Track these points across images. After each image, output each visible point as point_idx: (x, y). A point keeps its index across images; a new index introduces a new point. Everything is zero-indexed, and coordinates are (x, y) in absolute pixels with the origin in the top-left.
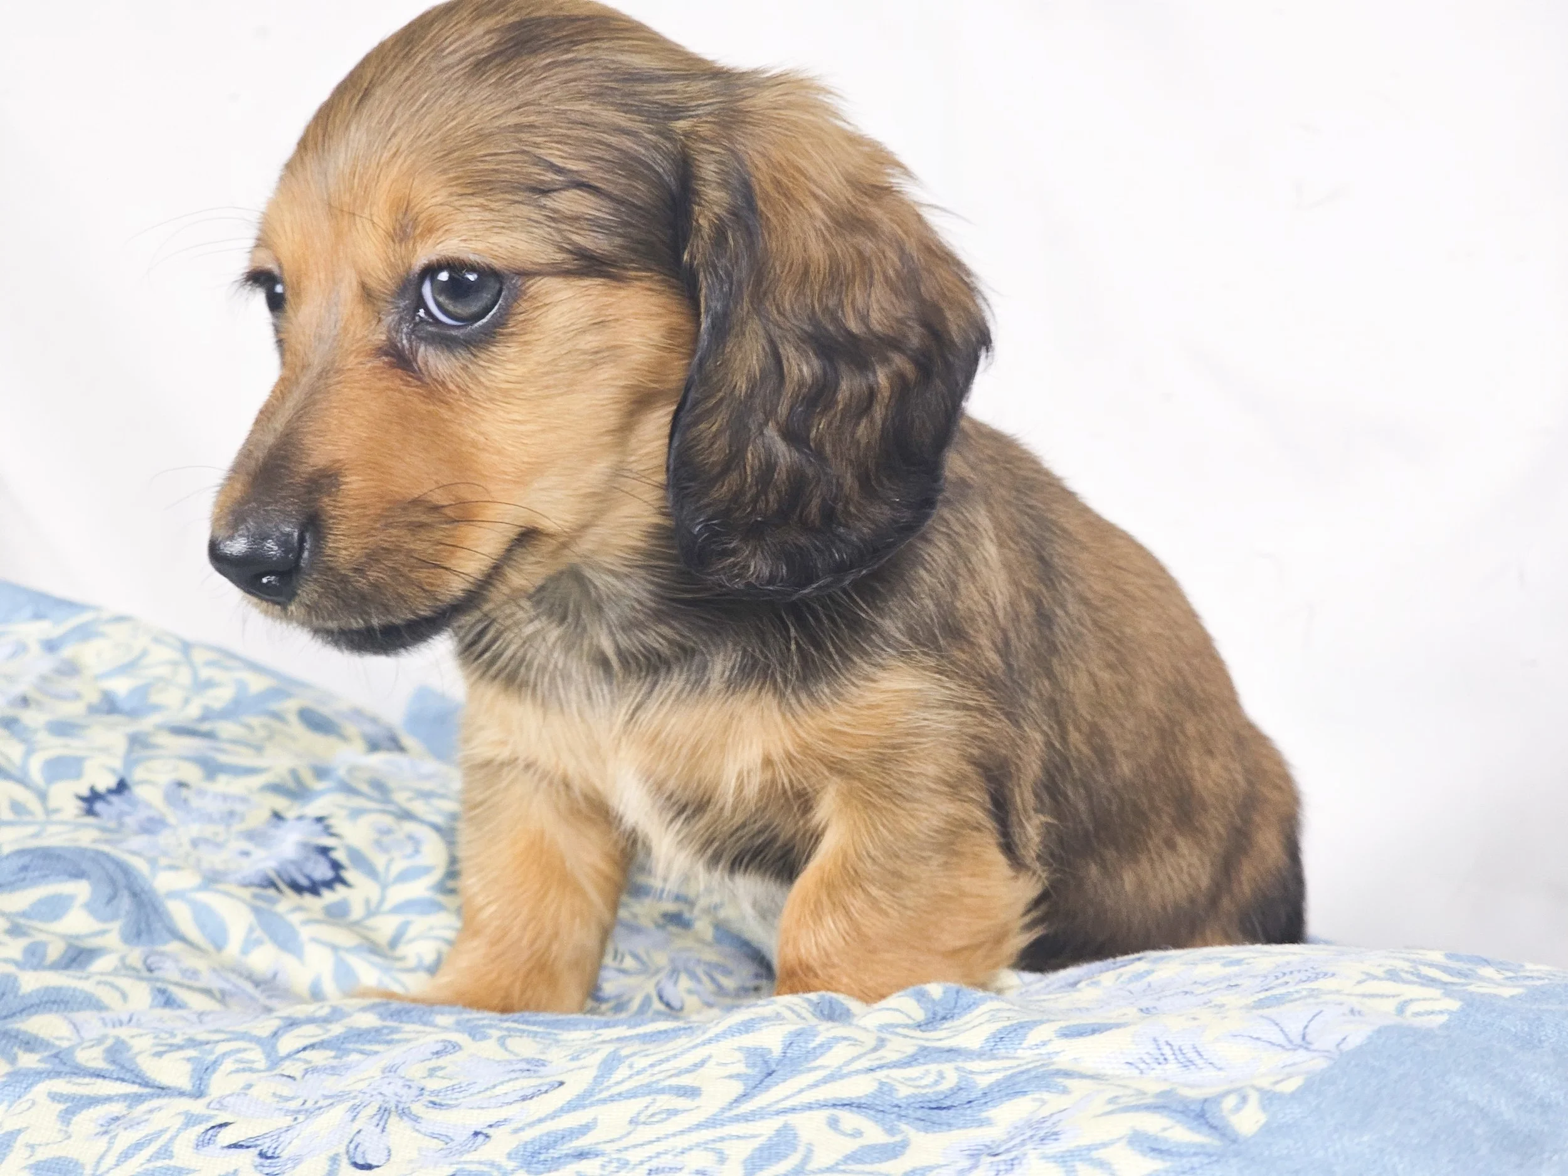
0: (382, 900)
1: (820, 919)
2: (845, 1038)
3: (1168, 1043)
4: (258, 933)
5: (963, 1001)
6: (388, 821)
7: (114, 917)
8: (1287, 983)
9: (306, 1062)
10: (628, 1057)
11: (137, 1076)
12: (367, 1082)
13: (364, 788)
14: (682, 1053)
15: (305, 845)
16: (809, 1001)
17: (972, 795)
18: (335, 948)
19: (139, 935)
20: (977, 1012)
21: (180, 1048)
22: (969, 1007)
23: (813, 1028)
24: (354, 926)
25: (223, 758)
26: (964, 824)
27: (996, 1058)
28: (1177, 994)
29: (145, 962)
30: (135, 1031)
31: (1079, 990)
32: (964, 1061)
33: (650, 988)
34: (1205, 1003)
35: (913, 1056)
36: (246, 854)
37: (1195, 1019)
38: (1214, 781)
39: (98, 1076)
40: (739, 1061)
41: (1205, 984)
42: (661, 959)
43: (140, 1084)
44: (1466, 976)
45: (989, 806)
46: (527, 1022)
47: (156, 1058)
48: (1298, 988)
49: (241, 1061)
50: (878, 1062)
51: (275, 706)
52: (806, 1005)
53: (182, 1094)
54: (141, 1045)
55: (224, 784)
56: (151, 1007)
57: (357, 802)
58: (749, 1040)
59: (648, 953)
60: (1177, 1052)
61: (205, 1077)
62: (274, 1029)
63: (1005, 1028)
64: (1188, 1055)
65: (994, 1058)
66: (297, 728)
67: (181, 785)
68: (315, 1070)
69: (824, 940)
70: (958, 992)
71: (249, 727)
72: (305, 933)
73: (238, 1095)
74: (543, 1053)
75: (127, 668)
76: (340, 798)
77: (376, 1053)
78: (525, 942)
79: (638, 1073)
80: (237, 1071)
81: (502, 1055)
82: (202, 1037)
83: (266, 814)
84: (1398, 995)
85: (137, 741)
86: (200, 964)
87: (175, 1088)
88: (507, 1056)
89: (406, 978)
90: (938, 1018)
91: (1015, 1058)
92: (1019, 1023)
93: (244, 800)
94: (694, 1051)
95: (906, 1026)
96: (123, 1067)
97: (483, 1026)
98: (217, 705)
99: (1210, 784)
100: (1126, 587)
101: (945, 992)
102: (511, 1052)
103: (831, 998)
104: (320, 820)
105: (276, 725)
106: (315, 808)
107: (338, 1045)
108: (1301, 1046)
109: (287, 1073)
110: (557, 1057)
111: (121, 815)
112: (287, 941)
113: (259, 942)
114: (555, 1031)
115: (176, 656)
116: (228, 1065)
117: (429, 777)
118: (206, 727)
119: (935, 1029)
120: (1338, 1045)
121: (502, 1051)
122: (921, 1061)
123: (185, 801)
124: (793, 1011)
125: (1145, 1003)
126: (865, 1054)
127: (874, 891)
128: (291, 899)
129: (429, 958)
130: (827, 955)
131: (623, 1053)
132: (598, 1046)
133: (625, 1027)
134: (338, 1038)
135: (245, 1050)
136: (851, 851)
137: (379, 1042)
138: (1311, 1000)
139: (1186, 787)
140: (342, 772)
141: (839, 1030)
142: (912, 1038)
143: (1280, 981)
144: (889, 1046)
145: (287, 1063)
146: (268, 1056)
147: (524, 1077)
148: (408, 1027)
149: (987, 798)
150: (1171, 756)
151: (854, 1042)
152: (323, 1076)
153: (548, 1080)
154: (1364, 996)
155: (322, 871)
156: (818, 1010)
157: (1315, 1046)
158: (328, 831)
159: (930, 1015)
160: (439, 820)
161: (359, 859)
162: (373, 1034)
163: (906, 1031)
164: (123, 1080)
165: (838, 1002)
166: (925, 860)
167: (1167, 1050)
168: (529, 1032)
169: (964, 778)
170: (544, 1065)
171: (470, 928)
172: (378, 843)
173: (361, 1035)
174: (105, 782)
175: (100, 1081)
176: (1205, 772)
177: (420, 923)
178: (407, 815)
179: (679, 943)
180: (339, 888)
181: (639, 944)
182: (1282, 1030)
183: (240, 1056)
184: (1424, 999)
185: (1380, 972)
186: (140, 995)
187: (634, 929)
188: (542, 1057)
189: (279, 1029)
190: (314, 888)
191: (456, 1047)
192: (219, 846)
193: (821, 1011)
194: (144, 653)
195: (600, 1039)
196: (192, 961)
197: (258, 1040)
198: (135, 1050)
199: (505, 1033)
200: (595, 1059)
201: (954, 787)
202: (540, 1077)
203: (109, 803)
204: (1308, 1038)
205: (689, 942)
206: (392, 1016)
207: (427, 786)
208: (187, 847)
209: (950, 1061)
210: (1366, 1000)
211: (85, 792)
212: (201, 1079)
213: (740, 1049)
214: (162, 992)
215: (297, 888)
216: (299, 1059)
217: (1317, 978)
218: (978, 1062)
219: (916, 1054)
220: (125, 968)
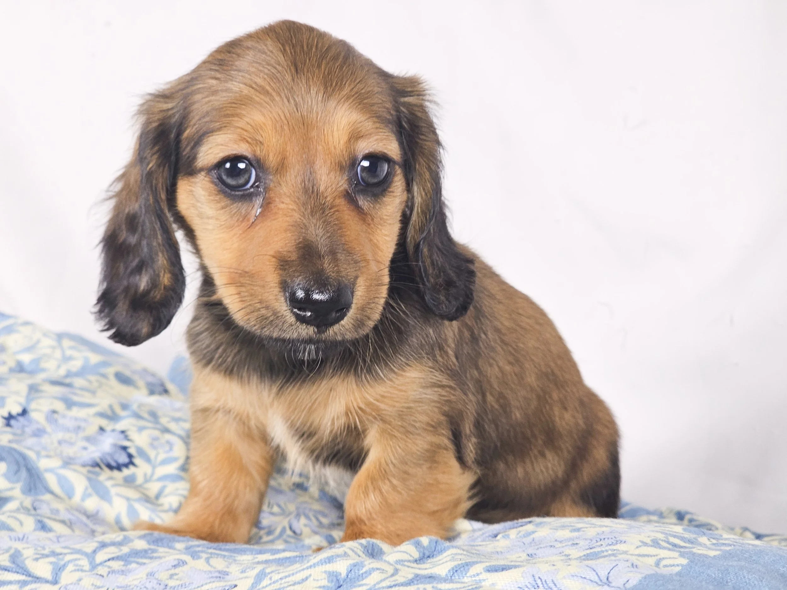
0: (153, 474)
1: (368, 495)
2: (377, 569)
3: (539, 578)
4: (90, 490)
5: (439, 548)
6: (156, 433)
7: (18, 481)
8: (602, 545)
9: (109, 567)
10: (269, 573)
11: (25, 571)
12: (139, 581)
13: (146, 415)
14: (297, 573)
15: (115, 445)
16: (361, 545)
17: (444, 432)
18: (128, 499)
19: (30, 490)
20: (445, 554)
21: (47, 556)
22: (441, 552)
23: (362, 562)
24: (138, 488)
25: (76, 399)
26: (439, 446)
27: (453, 582)
28: (546, 547)
29: (33, 505)
30: (26, 546)
31: (498, 540)
32: (437, 583)
33: (285, 523)
34: (560, 553)
35: (411, 580)
36: (85, 448)
37: (554, 565)
38: (566, 423)
39: (6, 570)
40: (325, 579)
41: (561, 542)
42: (292, 507)
43: (26, 575)
44: (692, 543)
45: (451, 437)
46: (220, 549)
47: (35, 562)
48: (607, 548)
49: (77, 565)
50: (394, 583)
51: (103, 370)
52: (360, 547)
53: (47, 582)
54: (28, 553)
55: (76, 412)
56: (35, 530)
57: (142, 423)
58: (330, 567)
59: (285, 504)
60: (544, 583)
61: (59, 573)
62: (93, 548)
63: (459, 565)
64: (549, 585)
65: (452, 581)
66: (113, 382)
67: (54, 412)
68: (113, 572)
69: (369, 506)
70: (436, 542)
71: (90, 382)
72: (113, 491)
73: (75, 584)
74: (228, 567)
75: (29, 349)
76: (133, 421)
77: (144, 564)
78: (221, 499)
79: (274, 582)
80: (75, 570)
81: (207, 568)
82: (58, 550)
83: (95, 428)
84: (657, 555)
85: (33, 389)
86: (60, 506)
87: (44, 579)
88: (209, 568)
89: (163, 515)
90: (426, 557)
91: (462, 583)
92: (466, 563)
93: (85, 420)
94: (302, 572)
95: (409, 561)
96: (18, 566)
97: (199, 551)
98: (74, 369)
99: (564, 423)
100: (521, 324)
101: (430, 543)
102: (211, 566)
103: (373, 543)
104: (123, 432)
105: (103, 380)
106: (121, 426)
107: (125, 559)
108: (606, 584)
109: (99, 573)
110: (234, 569)
111: (24, 426)
112: (104, 495)
113: (90, 495)
114: (235, 555)
115: (53, 343)
116: (70, 567)
117: (179, 410)
118: (68, 381)
119: (424, 563)
120: (624, 584)
121: (207, 566)
122: (416, 582)
123: (56, 421)
124: (353, 551)
125: (530, 551)
126: (387, 578)
127: (395, 482)
128: (107, 472)
129: (175, 505)
130: (371, 514)
131: (268, 571)
132: (255, 566)
133: (269, 554)
134: (126, 555)
135: (79, 559)
136: (383, 461)
137: (146, 558)
138: (613, 558)
139: (551, 426)
140: (135, 407)
141: (375, 564)
142: (412, 568)
143: (598, 544)
144: (400, 573)
145: (100, 568)
146: (91, 563)
147: (217, 581)
148: (161, 549)
149: (450, 433)
150: (544, 411)
151: (383, 571)
152: (117, 575)
153: (229, 583)
154: (639, 555)
155: (123, 458)
156: (366, 550)
157: (613, 584)
158: (127, 438)
159: (422, 555)
160: (182, 433)
161: (142, 453)
162: (143, 553)
163: (409, 564)
164: (18, 573)
165: (376, 544)
166: (420, 465)
167: (539, 582)
168: (221, 555)
169: (440, 423)
170: (228, 575)
171: (193, 491)
172: (152, 445)
173: (137, 553)
174: (16, 410)
175: (6, 573)
176: (562, 418)
177: (171, 487)
178: (166, 430)
179: (301, 499)
180: (132, 468)
181: (281, 499)
182: (597, 574)
183: (77, 562)
184: (670, 558)
185: (648, 541)
186: (29, 523)
187: (279, 491)
188: (227, 570)
189: (97, 548)
190: (119, 467)
191: (184, 563)
192: (72, 444)
193: (368, 551)
194: (38, 342)
195: (256, 560)
196: (56, 505)
197: (86, 554)
198: (25, 556)
199: (209, 555)
200: (253, 573)
201: (434, 428)
202: (226, 581)
203: (17, 420)
204: (610, 579)
205: (306, 498)
206: (153, 542)
207: (178, 415)
208: (56, 444)
209: (430, 583)
210: (640, 558)
211: (6, 415)
212: (57, 574)
213: (325, 572)
214: (40, 522)
215: (110, 467)
216: (106, 566)
217: (617, 544)
218: (444, 584)
219: (413, 579)
220: (23, 509)
